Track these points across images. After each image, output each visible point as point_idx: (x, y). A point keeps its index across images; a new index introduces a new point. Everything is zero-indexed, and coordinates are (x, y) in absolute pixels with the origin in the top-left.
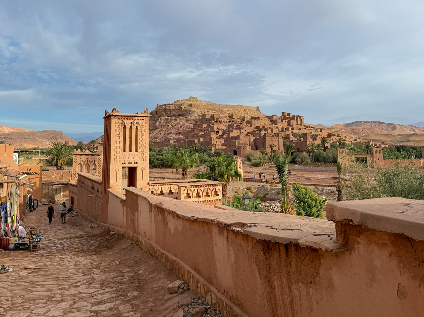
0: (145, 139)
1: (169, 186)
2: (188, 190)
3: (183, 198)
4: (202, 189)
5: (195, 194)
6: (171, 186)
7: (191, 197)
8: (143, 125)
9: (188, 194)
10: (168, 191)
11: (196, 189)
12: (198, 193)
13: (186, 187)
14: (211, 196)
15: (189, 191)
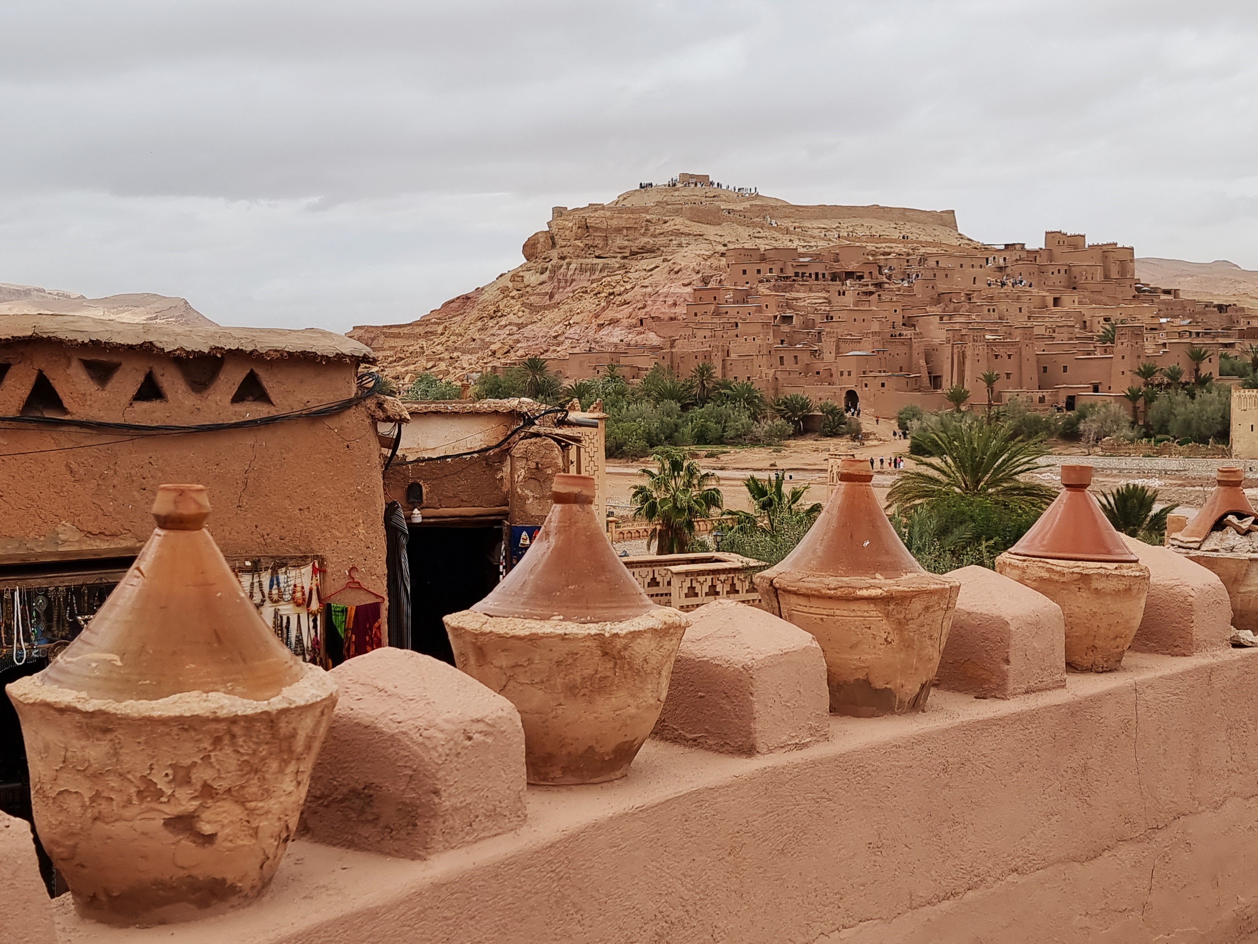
0: (596, 468)
1: (650, 569)
2: (691, 580)
3: (683, 596)
4: (722, 577)
5: (706, 589)
6: (654, 568)
7: (700, 595)
8: (591, 437)
9: (692, 588)
10: (648, 580)
11: (709, 578)
12: (713, 586)
13: (687, 574)
14: (741, 592)
15: (694, 582)
